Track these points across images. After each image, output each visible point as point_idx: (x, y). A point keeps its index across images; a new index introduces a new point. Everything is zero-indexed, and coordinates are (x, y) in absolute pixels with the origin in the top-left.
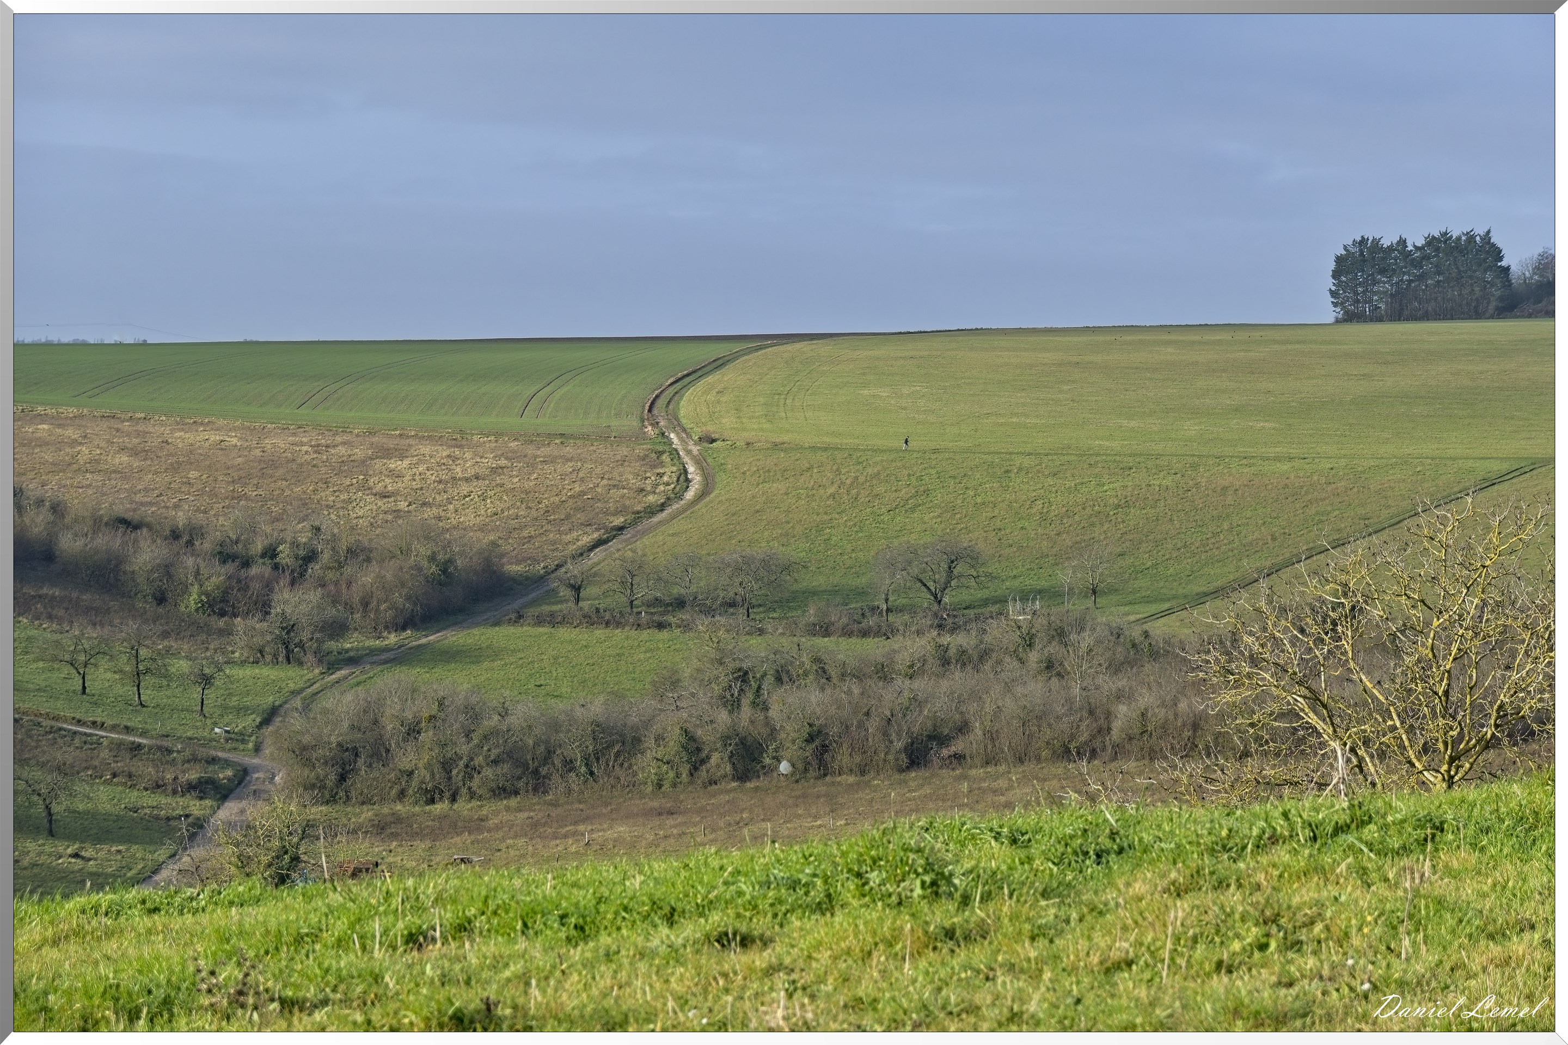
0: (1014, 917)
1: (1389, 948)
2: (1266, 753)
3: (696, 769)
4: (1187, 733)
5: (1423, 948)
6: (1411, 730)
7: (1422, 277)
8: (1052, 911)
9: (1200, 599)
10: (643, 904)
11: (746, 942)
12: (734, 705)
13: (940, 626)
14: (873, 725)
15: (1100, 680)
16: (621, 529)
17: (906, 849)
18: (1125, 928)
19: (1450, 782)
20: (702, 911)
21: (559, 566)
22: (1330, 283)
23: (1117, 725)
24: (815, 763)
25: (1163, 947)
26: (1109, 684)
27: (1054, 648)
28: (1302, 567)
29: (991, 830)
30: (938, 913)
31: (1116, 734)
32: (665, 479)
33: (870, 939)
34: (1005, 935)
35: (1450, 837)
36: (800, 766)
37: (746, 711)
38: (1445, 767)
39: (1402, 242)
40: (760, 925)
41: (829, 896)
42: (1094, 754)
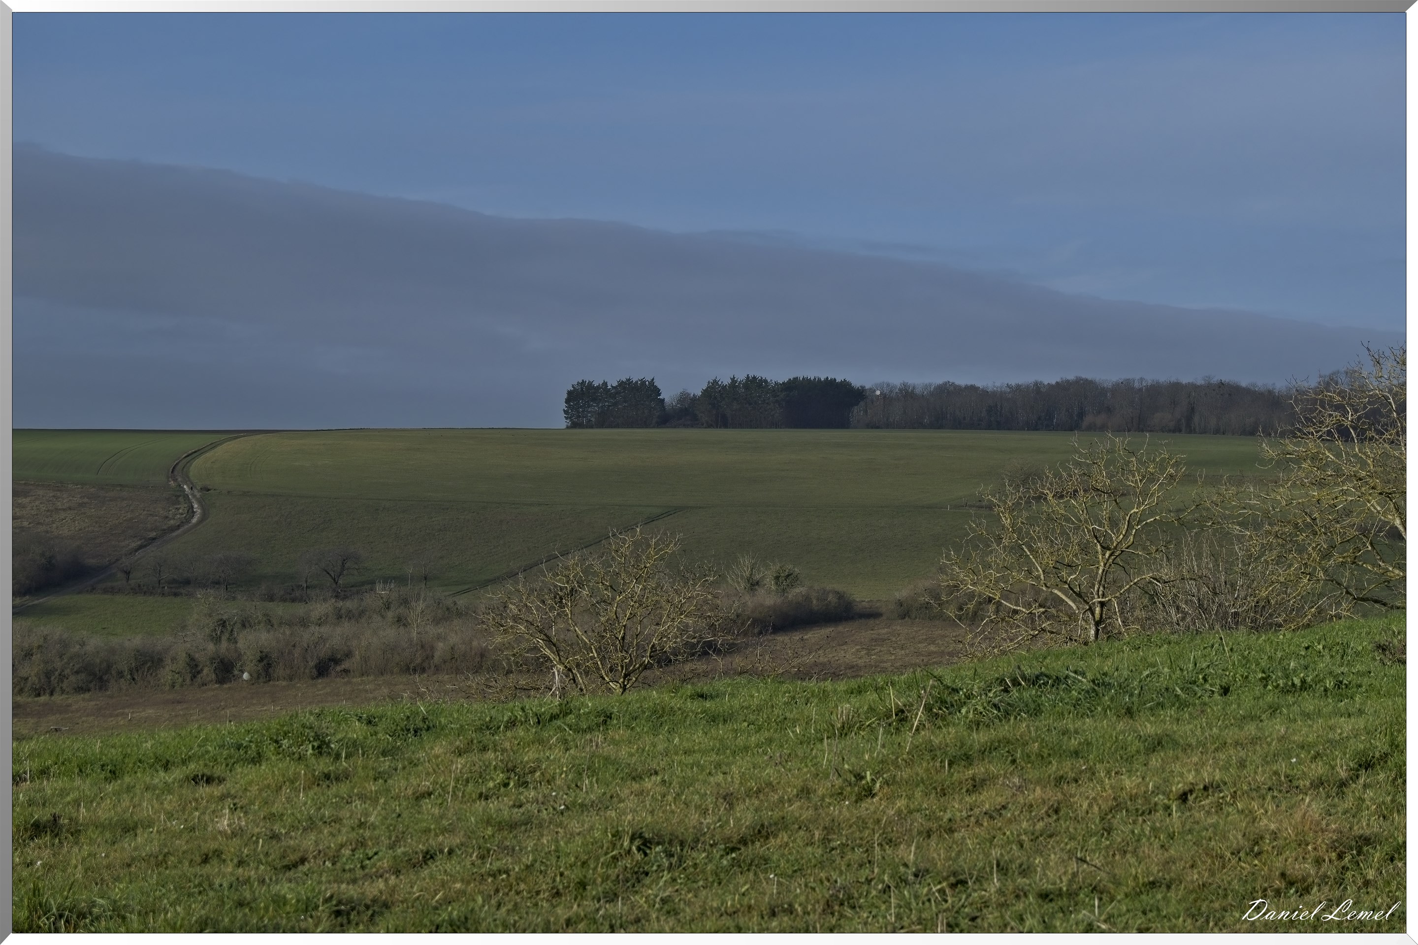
0: (364, 768)
1: (577, 786)
2: (521, 671)
3: (195, 677)
4: (478, 659)
5: (596, 785)
6: (603, 659)
7: (615, 404)
8: (387, 763)
9: (485, 584)
10: (151, 758)
11: (209, 780)
12: (217, 640)
13: (337, 597)
14: (297, 652)
15: (428, 628)
16: (154, 539)
17: (304, 726)
18: (428, 774)
19: (624, 689)
20: (184, 762)
21: (117, 560)
22: (564, 406)
23: (437, 654)
24: (263, 674)
25: (449, 785)
26: (432, 630)
27: (401, 610)
28: (543, 566)
29: (357, 715)
30: (321, 763)
31: (437, 659)
32: (181, 511)
33: (281, 779)
34: (359, 777)
35: (615, 722)
36: (255, 675)
37: (224, 645)
38: (622, 680)
39: (605, 384)
40: (218, 771)
41: (259, 754)
42: (423, 670)
